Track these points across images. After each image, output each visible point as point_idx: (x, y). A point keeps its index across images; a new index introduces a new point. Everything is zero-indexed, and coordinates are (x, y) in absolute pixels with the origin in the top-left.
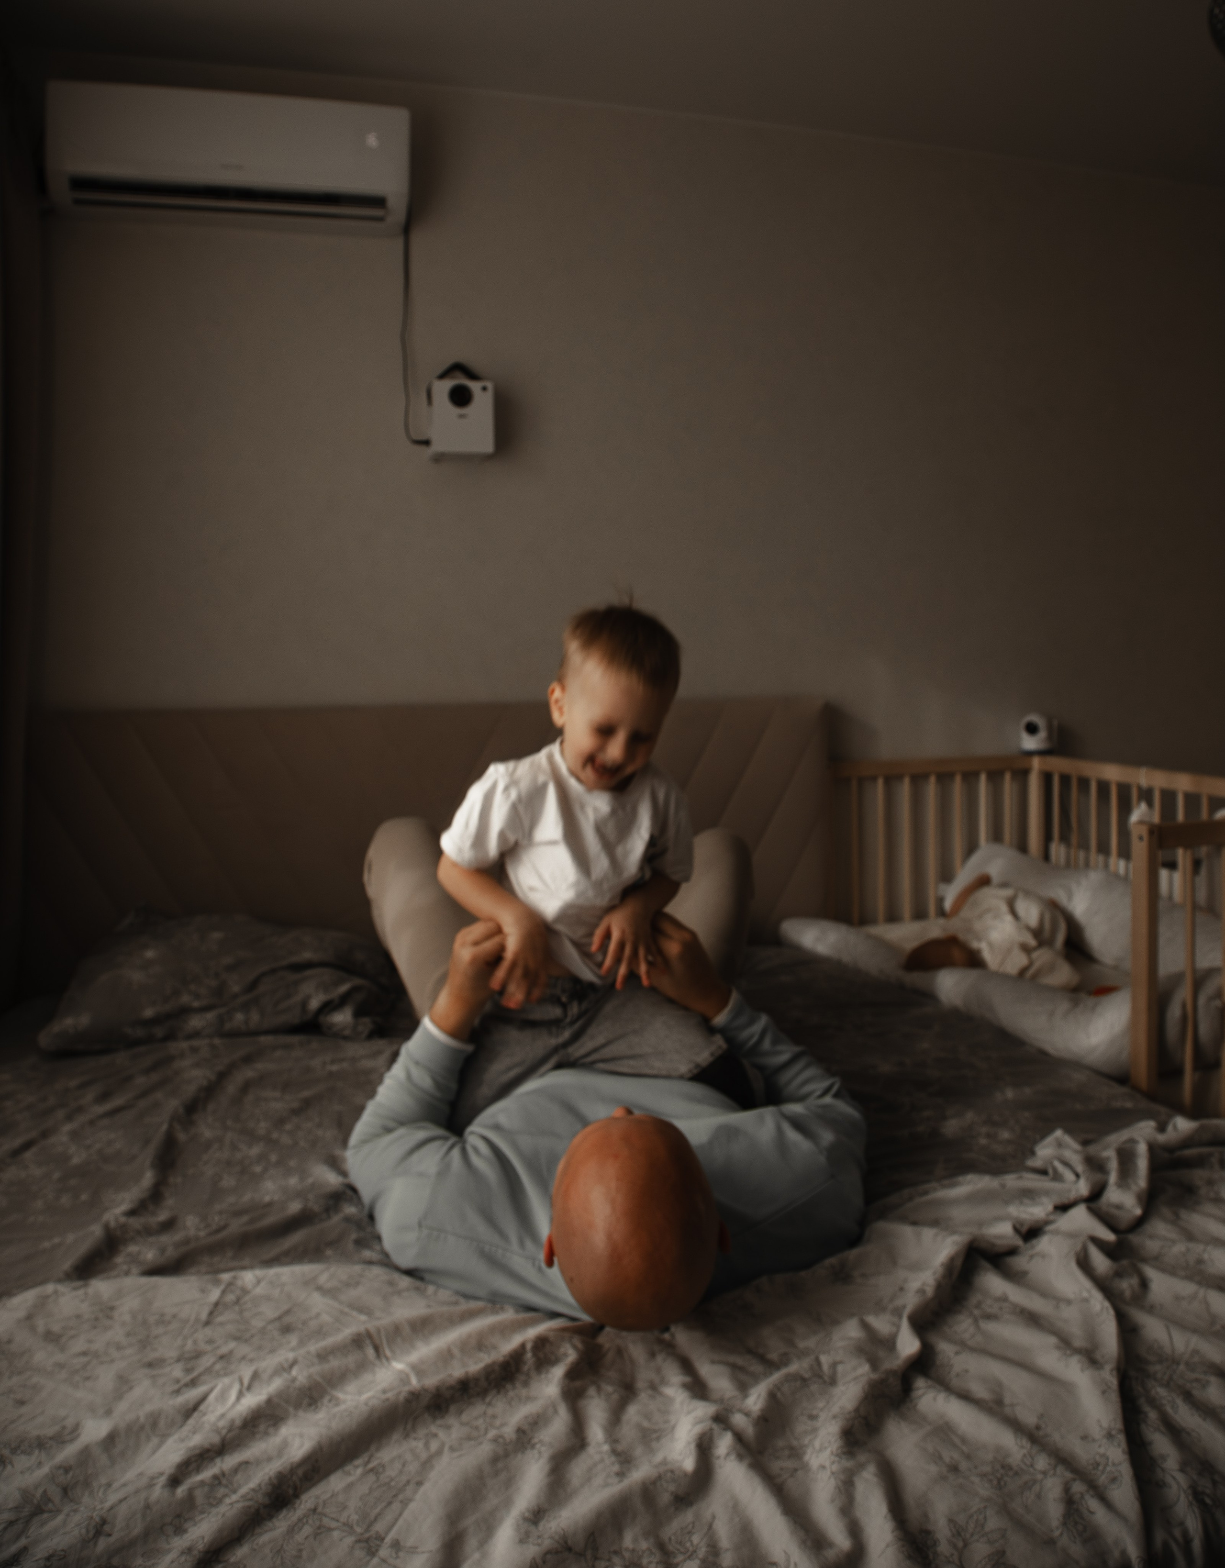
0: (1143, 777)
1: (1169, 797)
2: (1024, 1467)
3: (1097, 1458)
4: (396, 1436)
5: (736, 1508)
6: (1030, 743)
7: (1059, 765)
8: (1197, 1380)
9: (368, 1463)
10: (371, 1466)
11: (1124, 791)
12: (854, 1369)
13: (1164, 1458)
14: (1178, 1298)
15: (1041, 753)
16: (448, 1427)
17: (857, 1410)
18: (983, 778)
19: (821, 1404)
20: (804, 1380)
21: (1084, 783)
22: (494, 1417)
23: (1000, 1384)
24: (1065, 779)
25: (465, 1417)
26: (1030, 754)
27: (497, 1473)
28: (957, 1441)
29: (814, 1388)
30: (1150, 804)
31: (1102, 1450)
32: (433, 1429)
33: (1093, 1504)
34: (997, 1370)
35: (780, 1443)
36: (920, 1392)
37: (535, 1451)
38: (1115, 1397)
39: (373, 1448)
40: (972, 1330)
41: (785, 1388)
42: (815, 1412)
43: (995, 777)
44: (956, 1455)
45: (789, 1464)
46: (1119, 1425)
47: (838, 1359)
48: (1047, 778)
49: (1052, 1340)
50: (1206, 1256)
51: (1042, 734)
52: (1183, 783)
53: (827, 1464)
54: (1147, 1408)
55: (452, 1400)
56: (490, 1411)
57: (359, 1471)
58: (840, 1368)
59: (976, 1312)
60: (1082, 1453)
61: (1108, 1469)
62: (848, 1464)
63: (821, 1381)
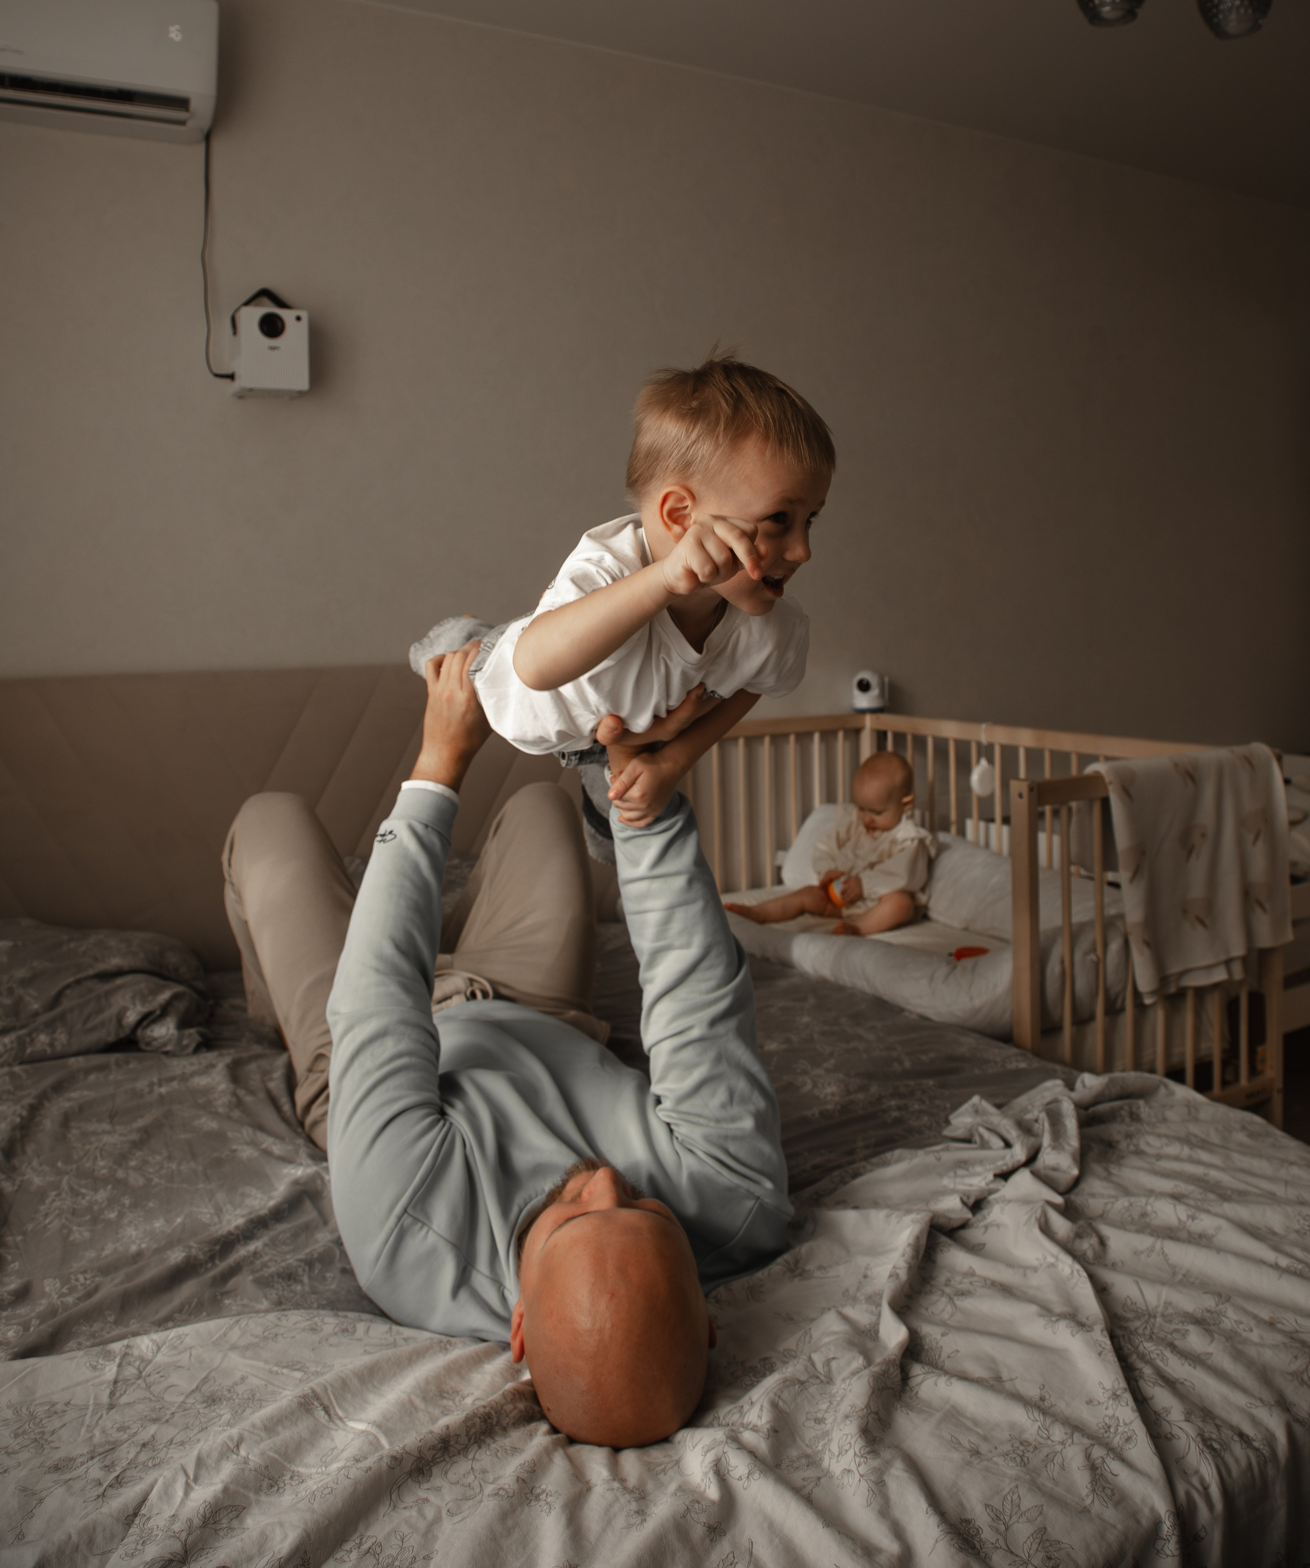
0: (984, 733)
1: (1009, 752)
2: (1042, 1441)
3: (1107, 1420)
4: (382, 1510)
5: (772, 1528)
6: (863, 701)
7: (892, 723)
8: (1176, 1330)
9: (360, 1544)
10: (365, 1547)
11: (963, 747)
12: (849, 1363)
13: (1167, 1411)
14: (1136, 1253)
15: (873, 711)
16: (438, 1489)
17: (868, 1406)
18: (817, 737)
19: (824, 1406)
20: (802, 1383)
21: (920, 741)
22: (484, 1471)
23: (993, 1360)
24: (900, 738)
25: (451, 1476)
26: (863, 712)
27: (509, 1532)
28: (970, 1424)
29: (813, 1389)
30: (991, 761)
31: (1110, 1412)
32: (422, 1494)
33: (1115, 1466)
34: (987, 1345)
35: (794, 1453)
36: (919, 1379)
37: (542, 1503)
38: (1111, 1356)
39: (361, 1528)
40: (949, 1309)
41: (785, 1395)
42: (820, 1415)
43: (828, 736)
44: (974, 1439)
45: (810, 1473)
46: (1123, 1384)
47: (831, 1356)
48: (880, 736)
49: (1034, 1308)
50: (1149, 1208)
51: (875, 692)
52: (1025, 738)
53: (853, 1467)
54: (1140, 1365)
55: (433, 1462)
56: (477, 1466)
57: (354, 1555)
58: (834, 1364)
59: (948, 1290)
60: (1092, 1418)
61: (1120, 1429)
62: (875, 1463)
63: (818, 1381)
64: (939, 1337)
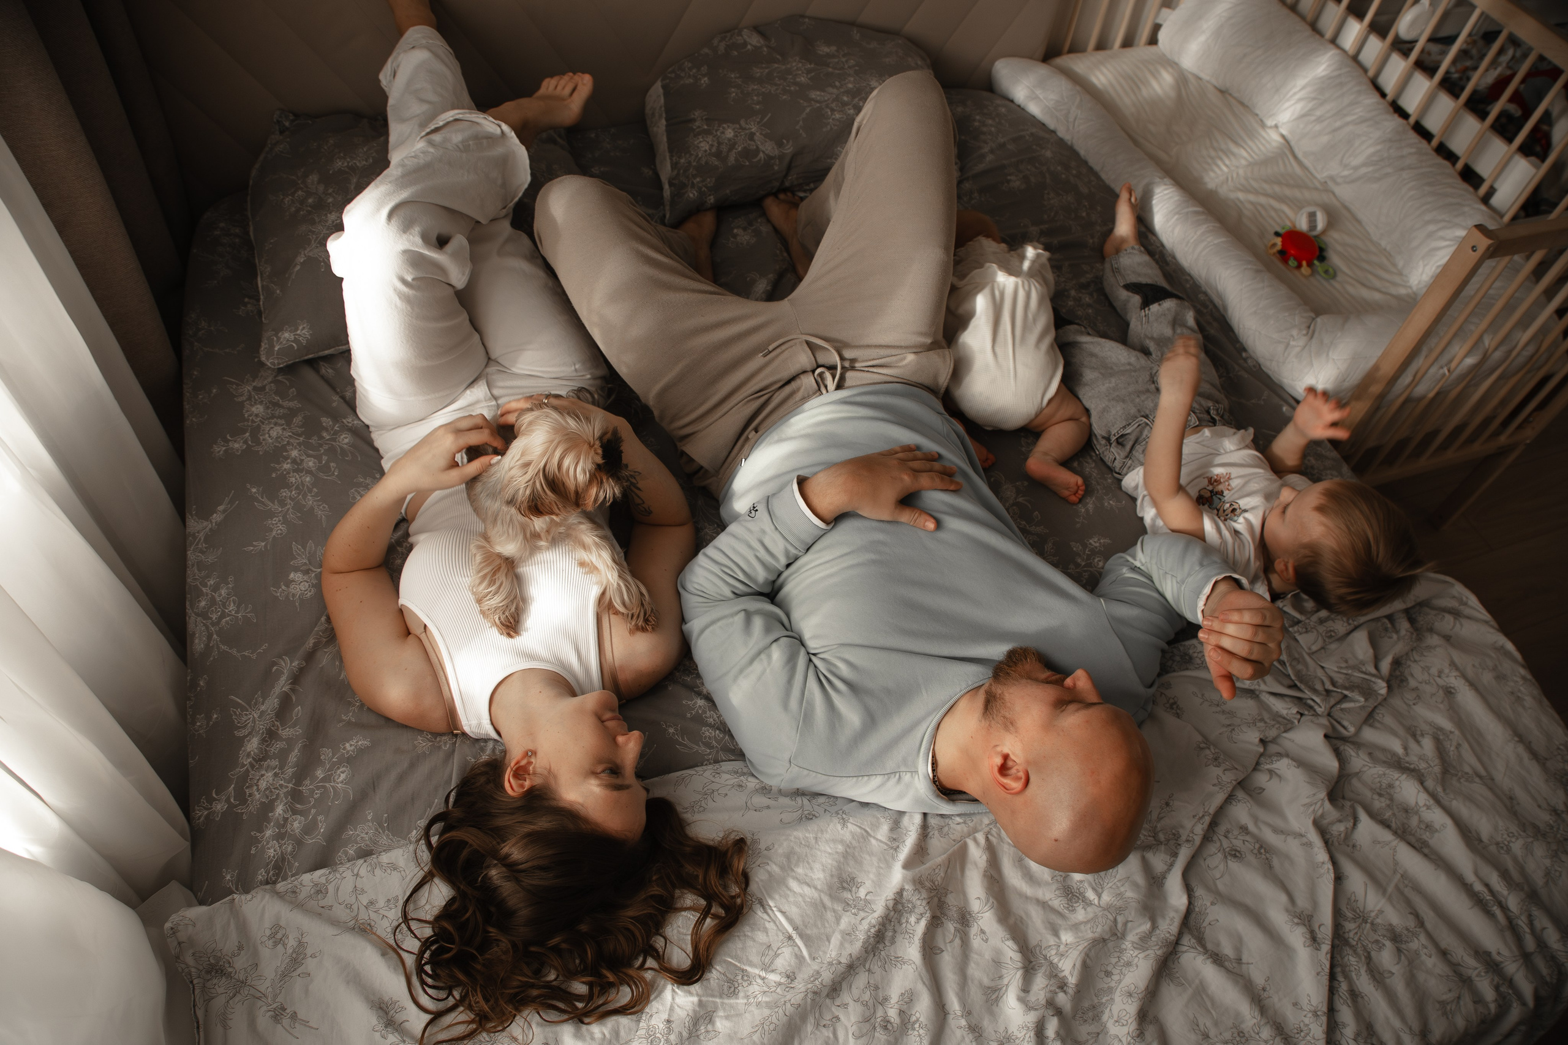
2: (1253, 1035)
3: (1302, 1025)
4: (809, 1028)
8: (1377, 941)
12: (1138, 924)
13: (1344, 1025)
14: (1375, 842)
17: (1147, 988)
20: (1104, 940)
23: (1240, 942)
28: (1209, 1004)
29: (1110, 945)
31: (1307, 1021)
32: (835, 1011)
34: (1241, 924)
36: (1185, 948)
37: (916, 1033)
40: (1222, 867)
41: (1092, 954)
44: (1208, 1024)
49: (1284, 898)
50: (1397, 783)
54: (1340, 978)
55: (844, 979)
58: (1129, 925)
59: (1226, 844)
60: (1292, 1018)
61: (1308, 1039)
63: (1115, 937)
64: (1208, 904)
